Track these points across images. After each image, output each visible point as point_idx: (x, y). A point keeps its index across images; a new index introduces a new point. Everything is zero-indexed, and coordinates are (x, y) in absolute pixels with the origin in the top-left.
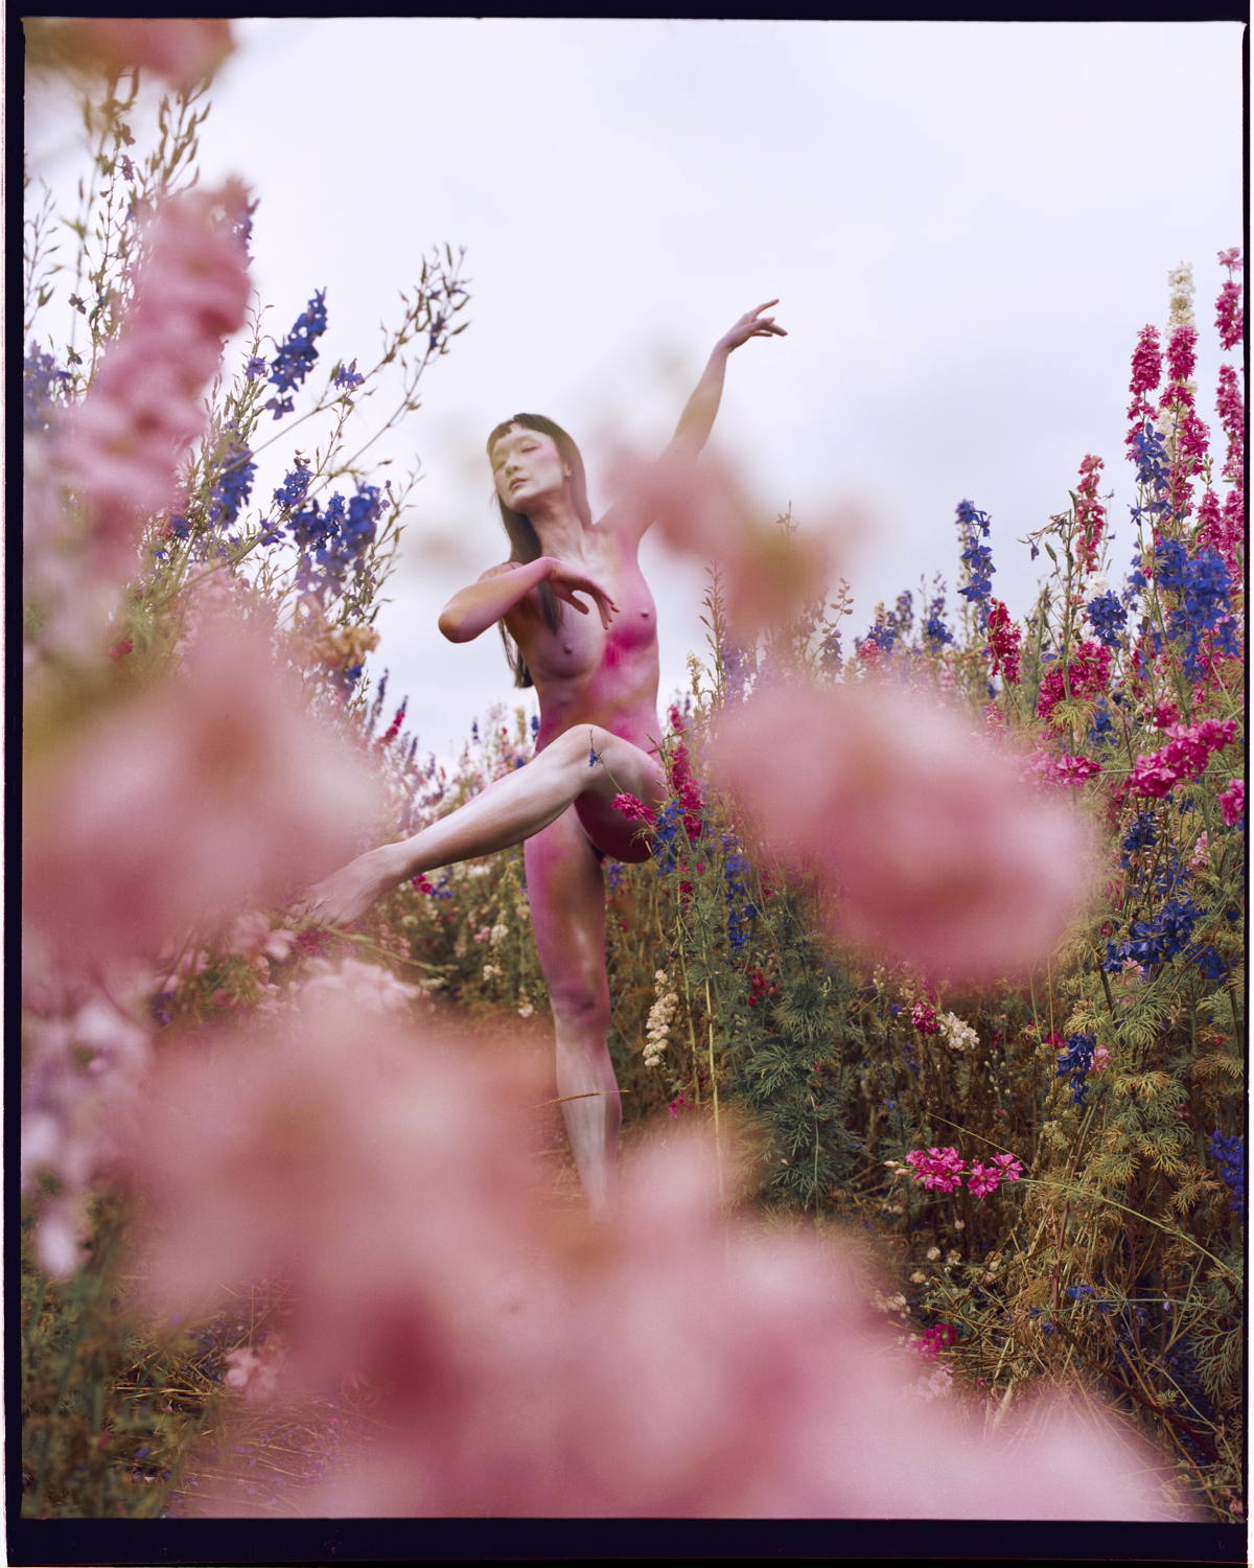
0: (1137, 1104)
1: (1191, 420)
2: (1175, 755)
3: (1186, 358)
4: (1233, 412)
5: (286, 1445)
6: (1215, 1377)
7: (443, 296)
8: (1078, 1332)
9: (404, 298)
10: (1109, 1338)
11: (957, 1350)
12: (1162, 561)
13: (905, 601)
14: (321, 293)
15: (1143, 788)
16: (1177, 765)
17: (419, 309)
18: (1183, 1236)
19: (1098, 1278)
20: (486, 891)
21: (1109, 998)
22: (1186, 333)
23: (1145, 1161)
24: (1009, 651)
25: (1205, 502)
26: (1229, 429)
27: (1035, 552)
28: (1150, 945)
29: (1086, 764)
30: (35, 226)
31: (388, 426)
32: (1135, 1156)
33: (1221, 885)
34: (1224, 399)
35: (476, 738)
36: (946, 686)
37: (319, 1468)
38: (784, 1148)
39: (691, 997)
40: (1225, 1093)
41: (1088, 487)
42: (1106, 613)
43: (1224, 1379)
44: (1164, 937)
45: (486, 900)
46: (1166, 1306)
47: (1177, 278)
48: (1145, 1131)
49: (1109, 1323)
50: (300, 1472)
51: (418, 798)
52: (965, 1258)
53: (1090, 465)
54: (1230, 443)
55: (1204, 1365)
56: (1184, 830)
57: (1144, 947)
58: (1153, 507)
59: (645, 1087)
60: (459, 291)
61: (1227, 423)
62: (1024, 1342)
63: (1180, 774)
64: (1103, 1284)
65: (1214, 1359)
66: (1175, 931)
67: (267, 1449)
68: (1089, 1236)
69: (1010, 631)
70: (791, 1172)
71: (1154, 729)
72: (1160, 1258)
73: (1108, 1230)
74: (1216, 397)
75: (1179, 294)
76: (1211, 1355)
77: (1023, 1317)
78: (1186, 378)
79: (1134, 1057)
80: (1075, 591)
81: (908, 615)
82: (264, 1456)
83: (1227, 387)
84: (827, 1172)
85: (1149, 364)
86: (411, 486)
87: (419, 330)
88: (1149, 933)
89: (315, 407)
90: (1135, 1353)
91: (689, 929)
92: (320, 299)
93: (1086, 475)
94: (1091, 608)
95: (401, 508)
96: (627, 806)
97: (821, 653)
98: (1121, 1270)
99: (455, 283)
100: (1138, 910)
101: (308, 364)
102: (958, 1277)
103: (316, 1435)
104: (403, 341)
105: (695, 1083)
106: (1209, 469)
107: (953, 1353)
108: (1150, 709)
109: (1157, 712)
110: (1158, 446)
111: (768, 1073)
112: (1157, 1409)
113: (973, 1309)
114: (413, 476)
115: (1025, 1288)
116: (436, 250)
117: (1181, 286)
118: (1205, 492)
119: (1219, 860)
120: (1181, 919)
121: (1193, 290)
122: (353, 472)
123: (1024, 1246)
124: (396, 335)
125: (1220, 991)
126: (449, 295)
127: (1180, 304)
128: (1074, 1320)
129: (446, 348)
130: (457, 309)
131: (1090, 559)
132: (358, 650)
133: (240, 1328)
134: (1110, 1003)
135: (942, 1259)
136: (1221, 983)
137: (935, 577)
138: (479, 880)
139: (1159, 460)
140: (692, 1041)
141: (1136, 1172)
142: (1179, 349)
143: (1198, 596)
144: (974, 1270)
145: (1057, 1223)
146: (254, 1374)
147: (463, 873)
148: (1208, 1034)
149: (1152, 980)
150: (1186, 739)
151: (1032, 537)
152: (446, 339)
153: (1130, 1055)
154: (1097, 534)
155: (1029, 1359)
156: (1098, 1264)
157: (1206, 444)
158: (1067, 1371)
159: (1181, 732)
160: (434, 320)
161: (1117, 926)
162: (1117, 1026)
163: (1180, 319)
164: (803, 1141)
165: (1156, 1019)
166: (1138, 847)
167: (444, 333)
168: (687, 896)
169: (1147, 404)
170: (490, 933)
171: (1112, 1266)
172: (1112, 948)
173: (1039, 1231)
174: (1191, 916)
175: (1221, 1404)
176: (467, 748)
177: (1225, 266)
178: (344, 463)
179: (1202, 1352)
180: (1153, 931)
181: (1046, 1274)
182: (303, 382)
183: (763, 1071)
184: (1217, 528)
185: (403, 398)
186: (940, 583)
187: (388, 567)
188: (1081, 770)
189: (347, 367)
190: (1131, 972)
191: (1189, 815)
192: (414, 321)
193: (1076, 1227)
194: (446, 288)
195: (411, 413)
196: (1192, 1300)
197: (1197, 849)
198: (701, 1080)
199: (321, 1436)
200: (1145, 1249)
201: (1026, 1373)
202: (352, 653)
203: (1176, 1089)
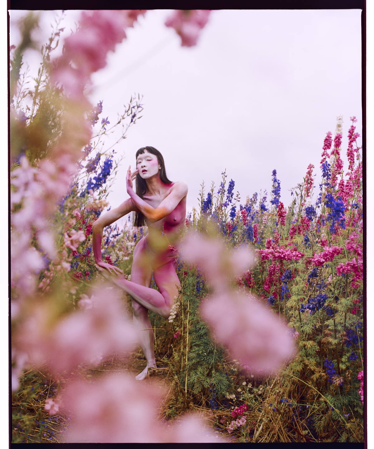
0: (305, 349)
1: (339, 159)
2: (325, 255)
3: (339, 142)
4: (351, 156)
5: (56, 422)
6: (319, 427)
7: (136, 107)
8: (282, 411)
9: (125, 106)
10: (291, 414)
11: (248, 412)
12: (327, 200)
13: (255, 195)
14: (101, 101)
15: (315, 263)
16: (326, 258)
17: (129, 110)
18: (313, 388)
19: (289, 397)
20: (128, 264)
21: (300, 318)
22: (340, 135)
23: (306, 365)
24: (283, 216)
25: (341, 182)
26: (350, 160)
27: (292, 193)
28: (313, 306)
29: (301, 254)
30: (24, 75)
31: (117, 143)
32: (303, 364)
33: (334, 291)
34: (349, 152)
35: (129, 220)
36: (264, 222)
37: (65, 430)
38: (206, 350)
39: (184, 303)
40: (330, 347)
41: (309, 173)
42: (310, 211)
43: (321, 428)
44: (317, 304)
45: (127, 267)
46: (307, 407)
47: (339, 119)
48: (307, 357)
49: (291, 410)
50: (59, 430)
51: (111, 235)
52: (253, 386)
53: (311, 167)
54: (349, 164)
55: (316, 423)
56: (326, 273)
57: (311, 306)
58: (326, 184)
59: (168, 326)
60: (141, 107)
61: (349, 159)
62: (267, 413)
63: (326, 260)
64: (291, 398)
65: (319, 422)
66: (320, 302)
67: (50, 423)
68: (288, 384)
69: (284, 211)
70: (207, 357)
71: (320, 245)
72: (307, 392)
73: (293, 383)
74: (347, 151)
75: (339, 123)
76: (318, 421)
77: (267, 406)
78: (338, 147)
79: (306, 336)
80: (303, 201)
81: (256, 200)
82: (49, 425)
83: (350, 149)
84: (217, 358)
85: (328, 142)
86: (121, 160)
87: (128, 115)
88: (313, 302)
89: (97, 135)
90: (298, 419)
91: (185, 285)
92: (101, 103)
93: (309, 169)
94: (306, 209)
95: (118, 165)
96: (171, 248)
97: (230, 212)
98: (296, 395)
99: (140, 105)
100: (311, 295)
101: (96, 121)
102: (250, 391)
103: (64, 420)
104: (123, 118)
105: (182, 329)
106: (342, 174)
107: (247, 413)
108: (320, 240)
109: (321, 241)
110: (328, 168)
111: (203, 328)
112: (302, 435)
113: (254, 401)
114: (122, 157)
115: (269, 397)
116: (135, 94)
117: (340, 121)
118: (341, 179)
119: (335, 283)
120: (322, 299)
121: (343, 122)
122: (106, 155)
123: (270, 385)
124: (122, 116)
125: (331, 319)
126: (138, 108)
127: (339, 126)
128: (282, 408)
129: (135, 122)
130: (139, 112)
131: (308, 193)
132: (103, 206)
133: (45, 386)
134: (300, 320)
135: (247, 385)
136: (332, 317)
137: (265, 191)
138: (126, 261)
139: (328, 171)
140: (183, 317)
141: (303, 369)
142: (337, 139)
143: (335, 212)
144: (255, 390)
145: (280, 379)
146: (52, 406)
147: (122, 259)
148: (327, 332)
149: (313, 315)
150: (329, 251)
151: (292, 189)
152: (135, 120)
153: (305, 335)
154: (310, 186)
155: (268, 417)
156: (290, 392)
157: (342, 166)
158: (278, 422)
159: (328, 249)
160: (133, 114)
161: (305, 299)
162: (302, 327)
163: (339, 130)
164: (211, 349)
165: (313, 326)
166: (313, 277)
167: (135, 118)
168: (185, 276)
169: (327, 153)
170: (128, 277)
171: (294, 393)
172: (302, 305)
173: (275, 381)
174: (325, 298)
175: (320, 435)
176: (126, 222)
177: (352, 121)
178: (104, 152)
179: (316, 420)
180: (314, 302)
181: (275, 394)
182: (94, 126)
183: (202, 327)
184: (343, 189)
185: (122, 135)
186: (266, 192)
187: (113, 182)
188: (299, 256)
189: (105, 119)
190: (307, 312)
191: (328, 269)
192: (127, 113)
193: (285, 381)
194: (137, 106)
195: (124, 139)
196: (314, 406)
197: (329, 279)
198: (184, 328)
199: (66, 420)
200: (303, 389)
201: (267, 421)
202: (101, 207)
203: (316, 346)
